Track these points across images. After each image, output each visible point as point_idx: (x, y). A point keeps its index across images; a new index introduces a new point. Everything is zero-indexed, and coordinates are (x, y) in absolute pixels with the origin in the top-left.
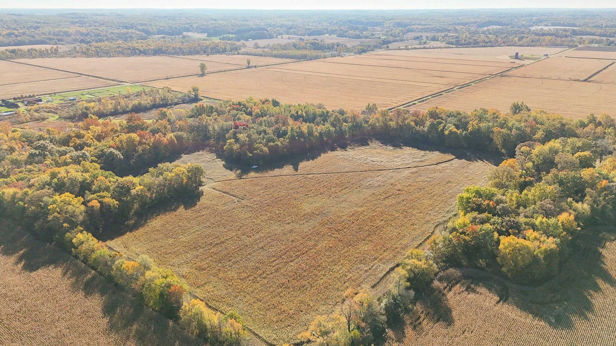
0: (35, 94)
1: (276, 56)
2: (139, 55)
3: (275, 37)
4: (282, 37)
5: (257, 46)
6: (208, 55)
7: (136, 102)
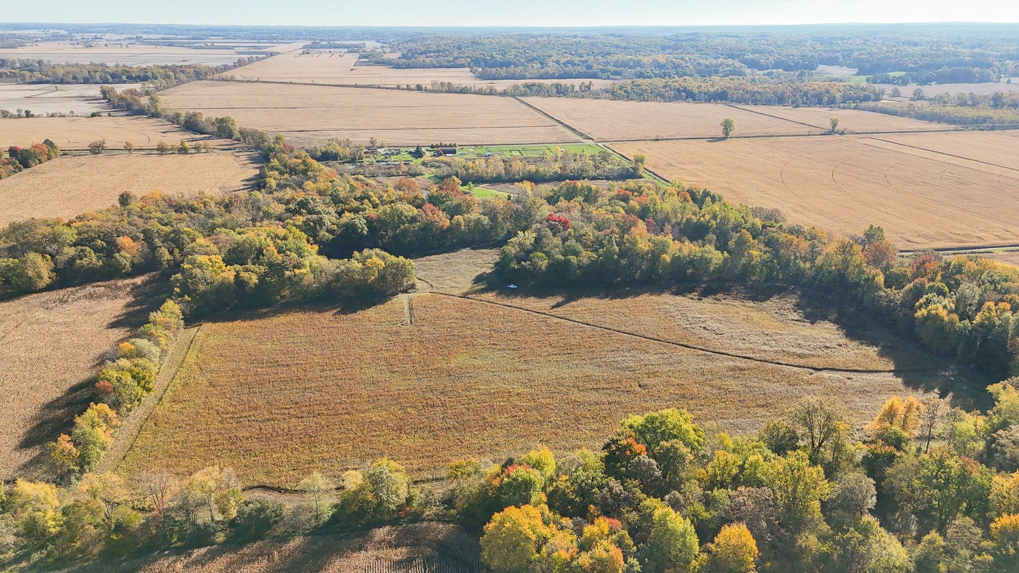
0: (458, 143)
1: (922, 117)
2: (685, 100)
3: (994, 79)
4: (1010, 80)
5: (918, 96)
6: (797, 106)
7: (532, 168)
